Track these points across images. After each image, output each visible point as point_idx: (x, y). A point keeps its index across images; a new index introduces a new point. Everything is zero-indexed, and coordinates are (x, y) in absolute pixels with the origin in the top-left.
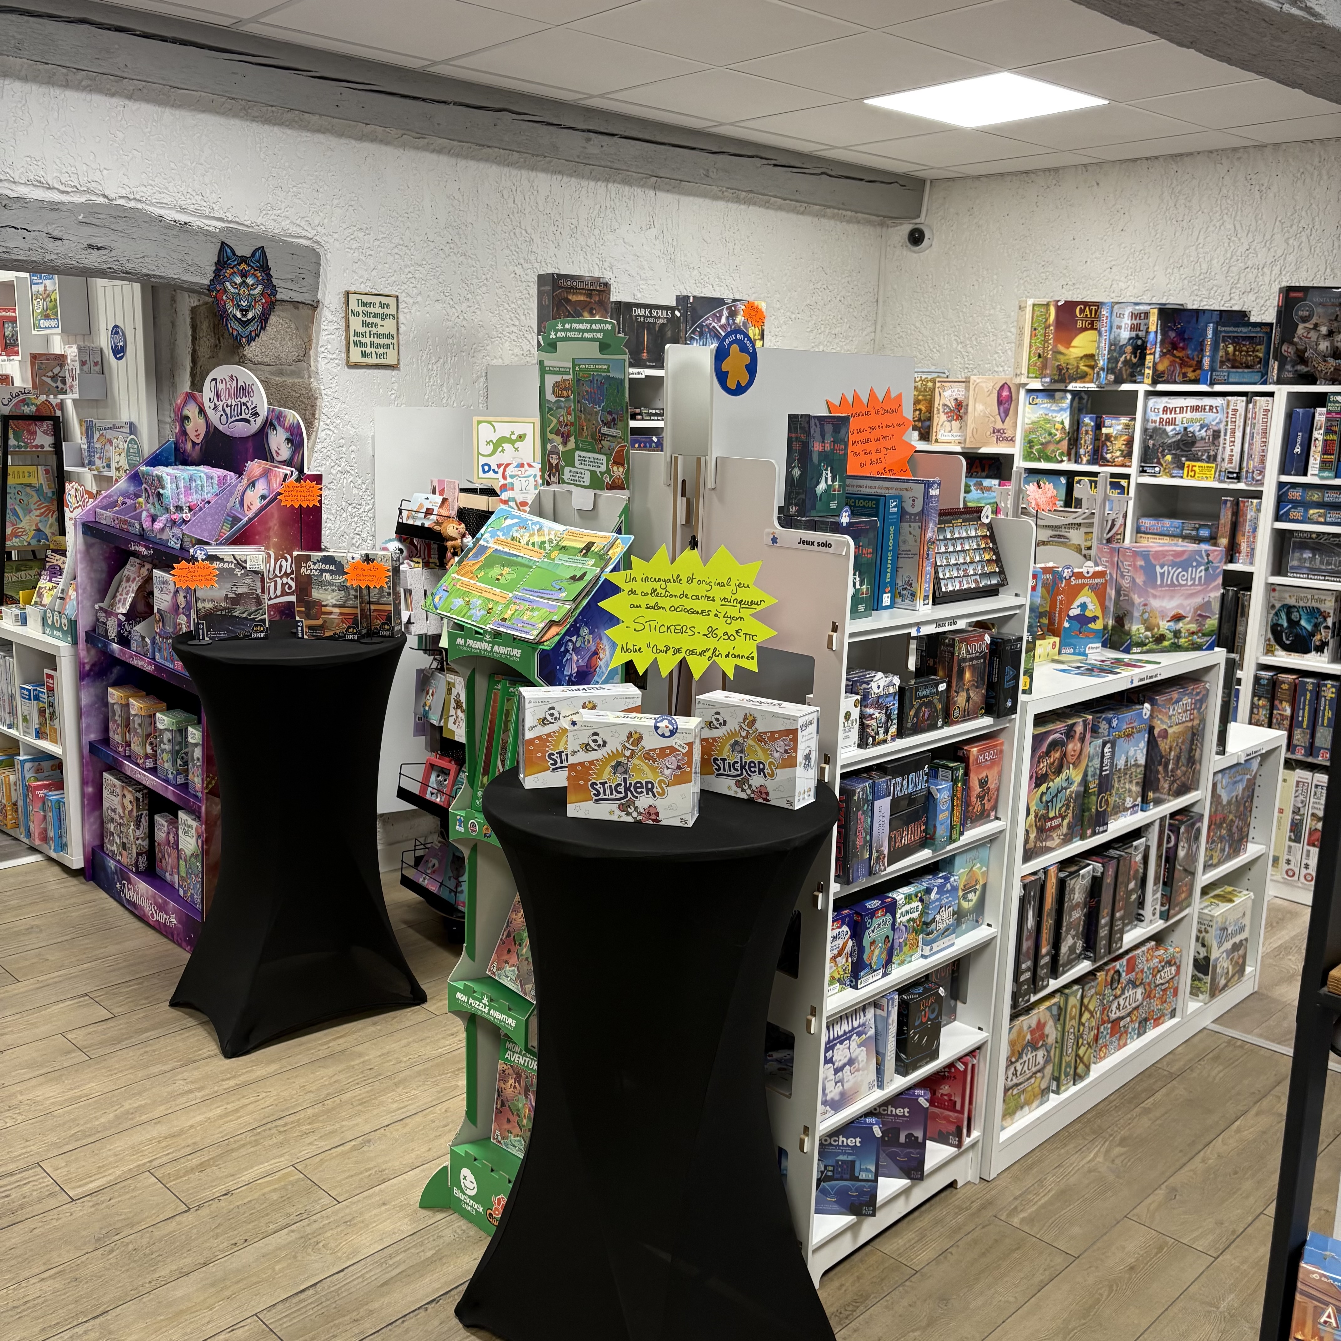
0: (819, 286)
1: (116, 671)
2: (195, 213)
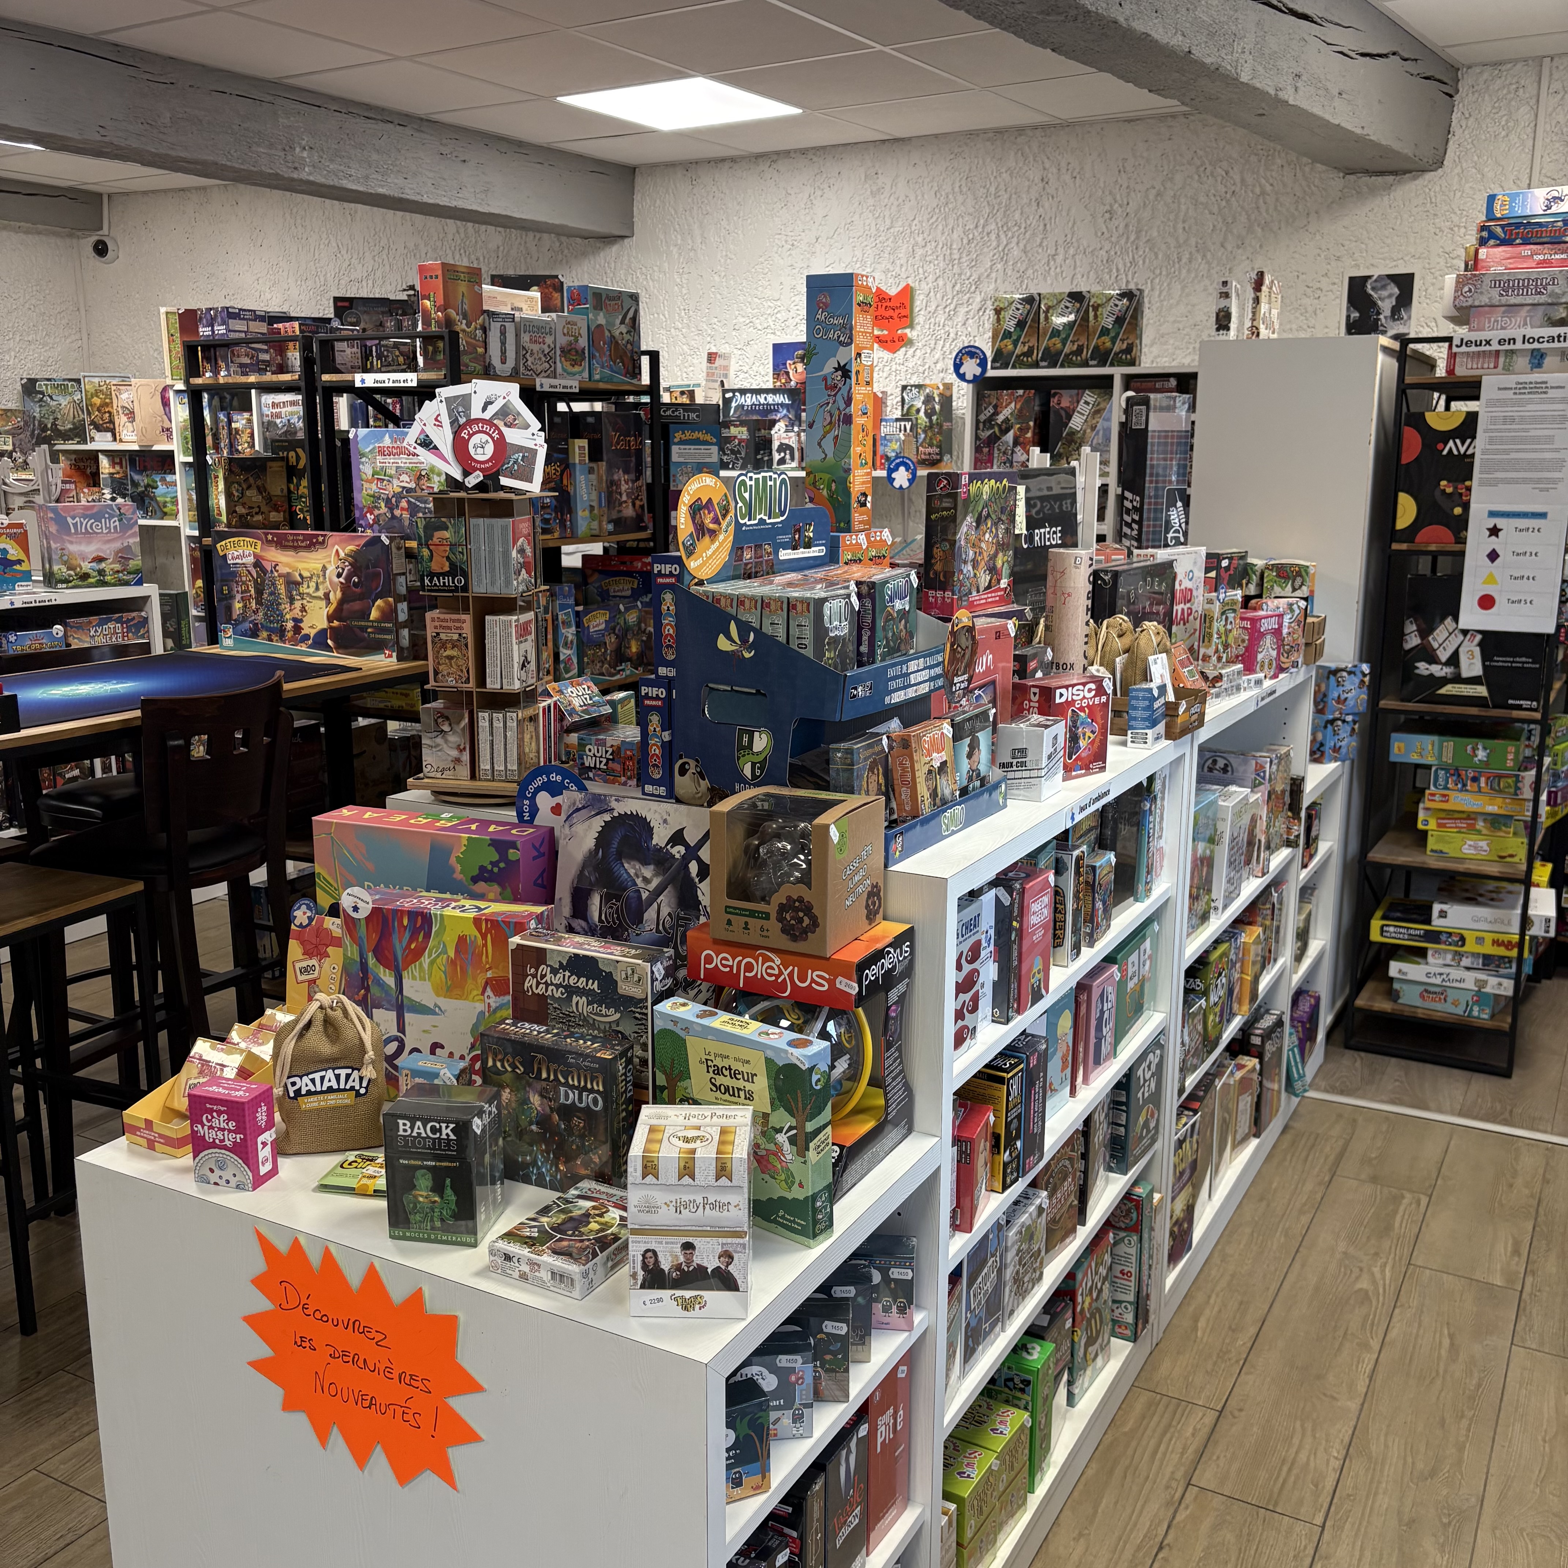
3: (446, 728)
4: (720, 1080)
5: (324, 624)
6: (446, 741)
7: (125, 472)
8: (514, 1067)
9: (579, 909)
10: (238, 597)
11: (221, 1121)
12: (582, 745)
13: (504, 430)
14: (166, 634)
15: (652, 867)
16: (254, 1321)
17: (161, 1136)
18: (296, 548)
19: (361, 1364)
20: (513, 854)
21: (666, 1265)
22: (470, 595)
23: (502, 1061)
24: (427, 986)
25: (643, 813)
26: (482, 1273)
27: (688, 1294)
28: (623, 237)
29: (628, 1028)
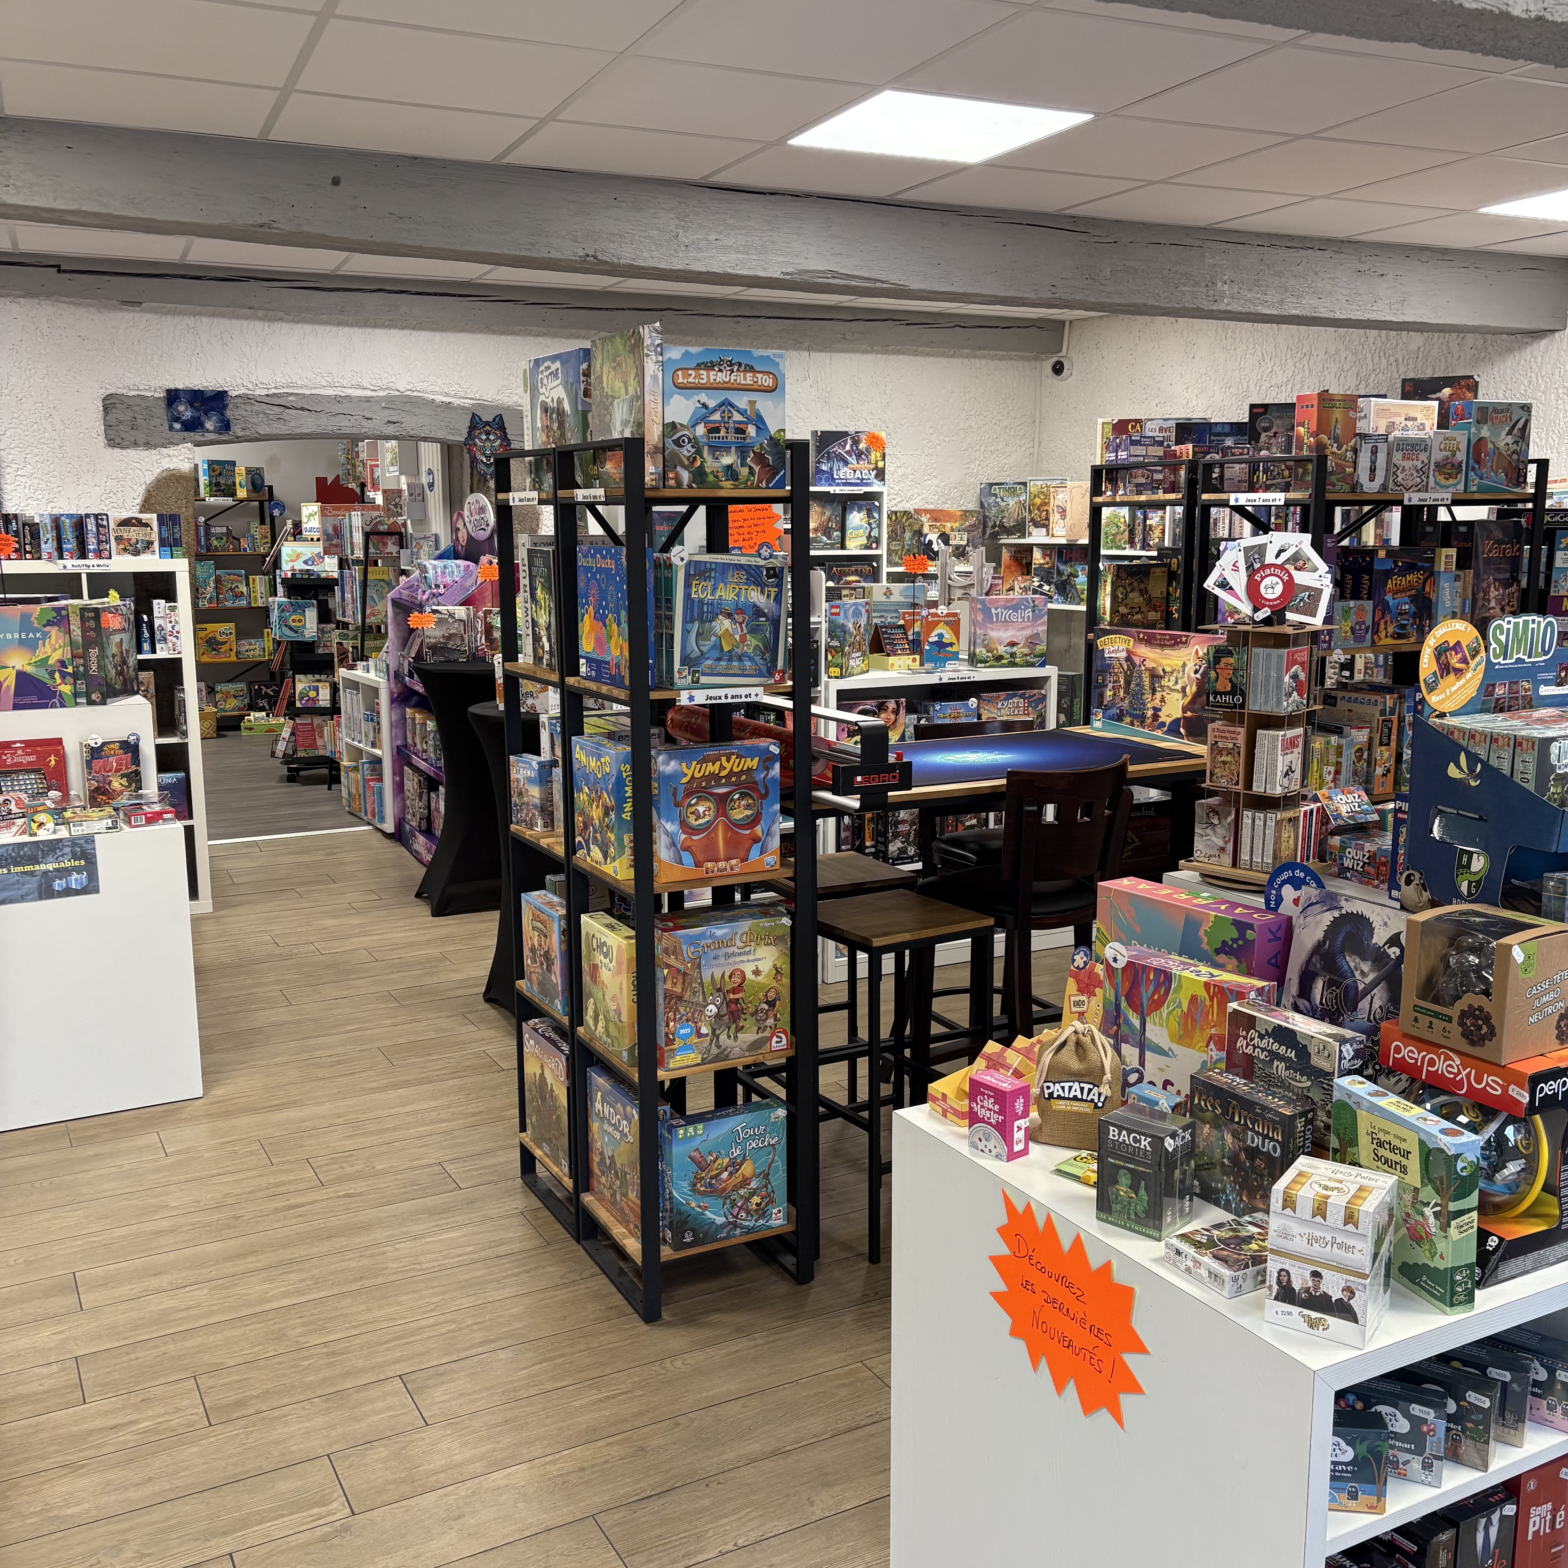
0: (972, 413)
1: (415, 699)
2: (455, 396)
3: (1216, 821)
4: (1381, 1152)
5: (1179, 714)
6: (1215, 832)
7: (1053, 563)
8: (1213, 1106)
9: (1305, 991)
10: (1110, 685)
11: (989, 1103)
12: (1343, 848)
13: (1294, 573)
14: (1060, 710)
15: (1370, 963)
16: (996, 1261)
17: (951, 1108)
18: (1162, 646)
19: (1065, 1311)
20: (1250, 935)
21: (1297, 1285)
22: (1246, 711)
23: (1205, 1101)
24: (1165, 1032)
25: (1367, 914)
26: (1156, 1260)
27: (1314, 1315)
28: (1553, 331)
29: (1317, 1095)
